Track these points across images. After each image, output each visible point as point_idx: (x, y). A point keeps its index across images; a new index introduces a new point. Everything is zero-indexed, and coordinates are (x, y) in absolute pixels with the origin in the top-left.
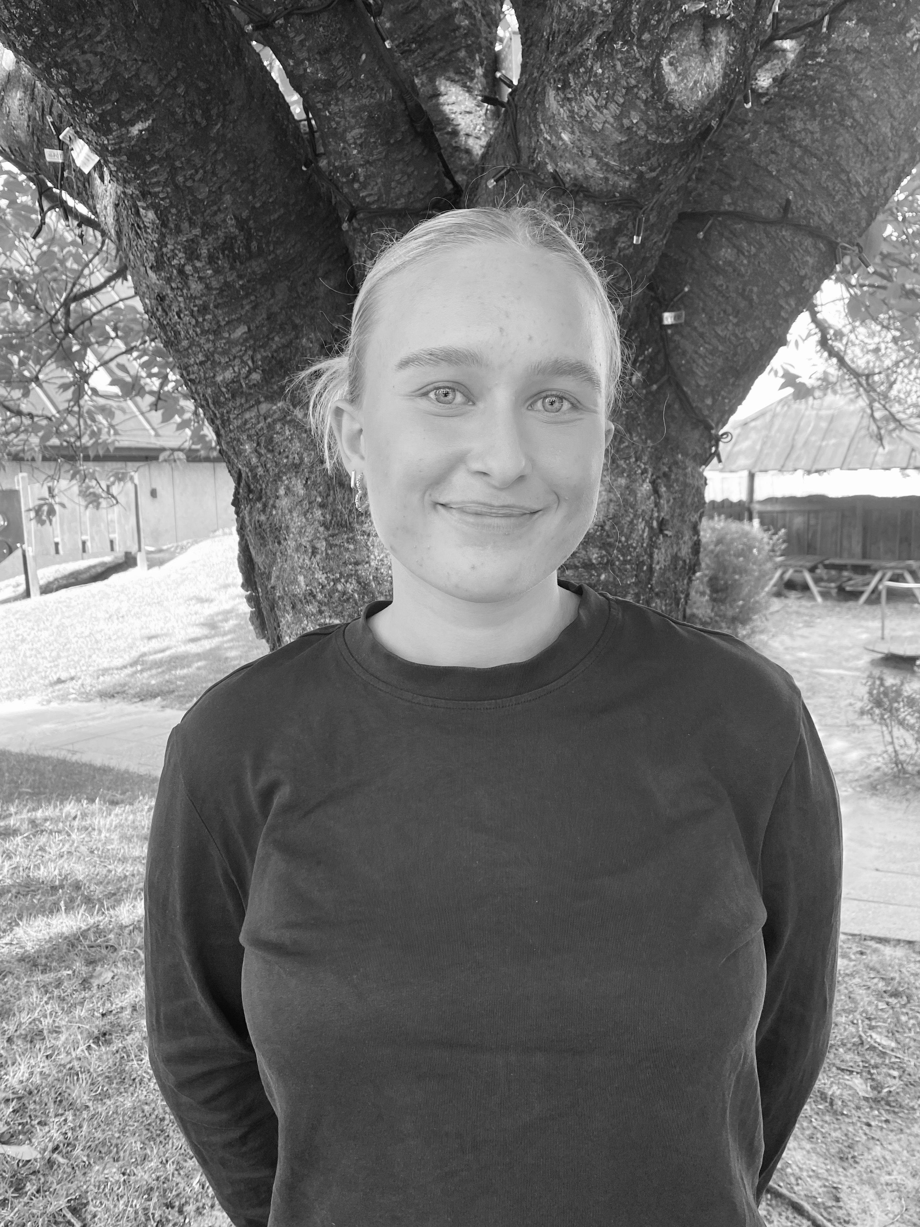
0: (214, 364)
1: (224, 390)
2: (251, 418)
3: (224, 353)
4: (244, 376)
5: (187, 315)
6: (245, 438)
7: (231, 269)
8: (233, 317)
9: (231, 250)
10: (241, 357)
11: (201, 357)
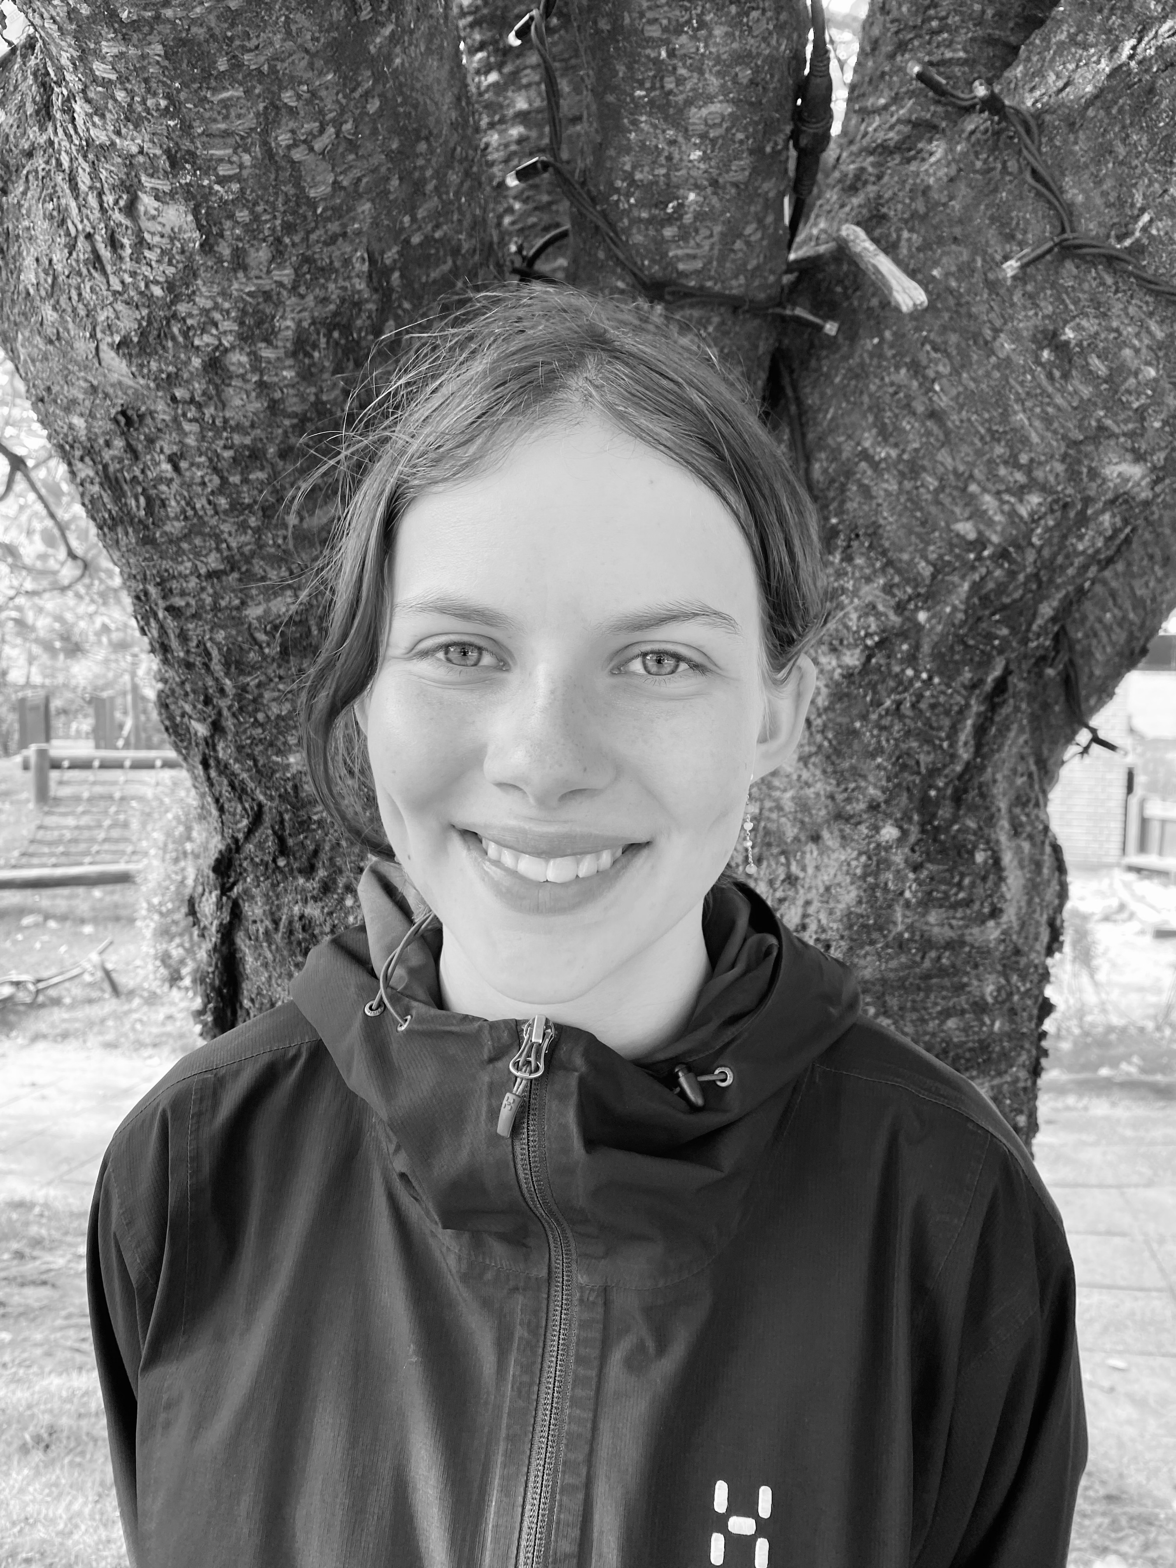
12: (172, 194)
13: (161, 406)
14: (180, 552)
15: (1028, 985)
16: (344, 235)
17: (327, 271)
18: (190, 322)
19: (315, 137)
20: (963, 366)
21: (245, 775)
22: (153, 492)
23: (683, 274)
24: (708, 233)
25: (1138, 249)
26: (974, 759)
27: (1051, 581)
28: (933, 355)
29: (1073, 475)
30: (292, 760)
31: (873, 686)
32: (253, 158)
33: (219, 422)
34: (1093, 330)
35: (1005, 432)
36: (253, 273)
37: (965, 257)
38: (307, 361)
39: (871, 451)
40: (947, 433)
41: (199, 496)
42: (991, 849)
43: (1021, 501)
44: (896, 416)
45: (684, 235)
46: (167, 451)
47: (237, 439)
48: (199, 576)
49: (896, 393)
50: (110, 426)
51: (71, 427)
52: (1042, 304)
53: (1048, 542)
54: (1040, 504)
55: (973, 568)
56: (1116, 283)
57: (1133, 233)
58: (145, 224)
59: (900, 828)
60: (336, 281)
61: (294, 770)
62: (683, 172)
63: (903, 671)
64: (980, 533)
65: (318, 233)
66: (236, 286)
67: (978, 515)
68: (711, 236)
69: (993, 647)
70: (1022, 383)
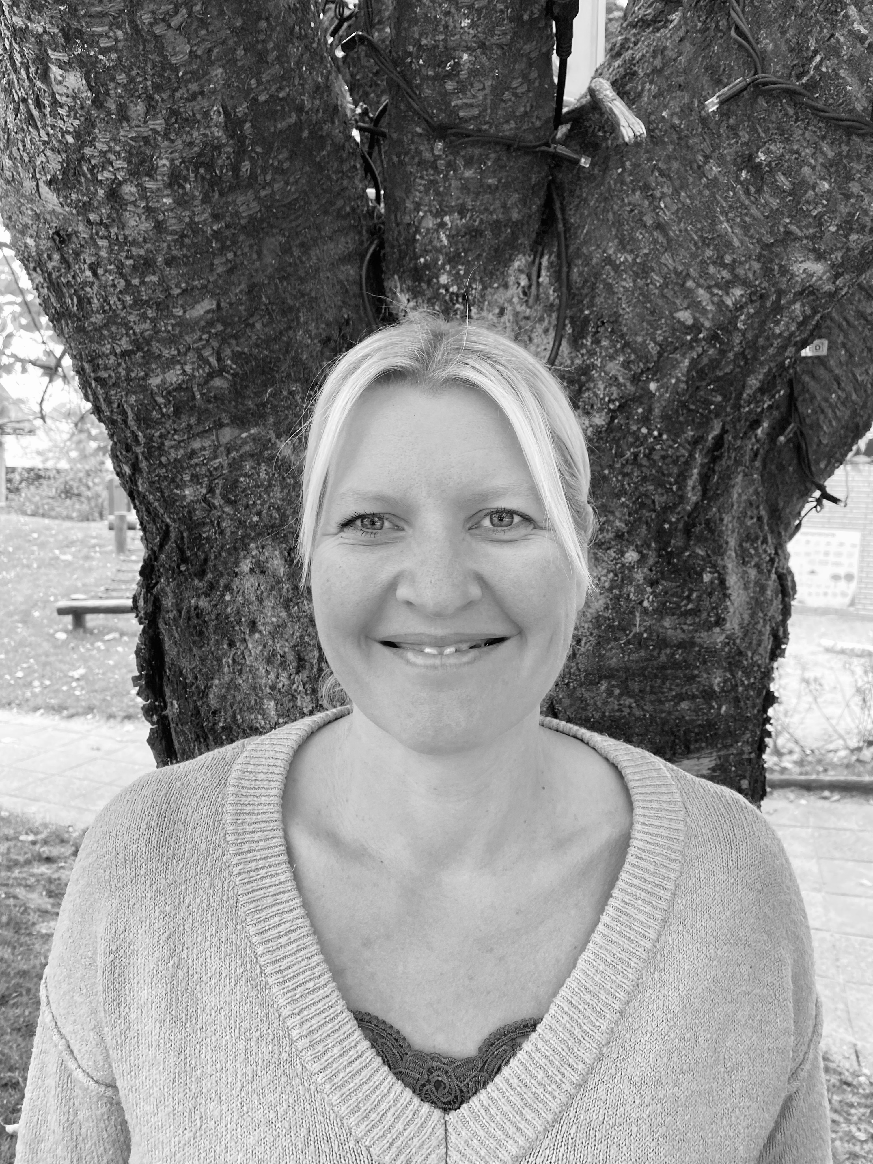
0: (150, 357)
1: (160, 400)
2: (203, 449)
3: (172, 340)
4: (201, 380)
5: (110, 272)
6: (187, 478)
7: (204, 201)
8: (196, 283)
9: (210, 166)
10: (198, 350)
11: (125, 344)
12: (70, 63)
13: (81, 228)
14: (102, 337)
15: (752, 680)
16: (202, 93)
17: (190, 122)
18: (93, 162)
19: (171, 16)
20: (682, 187)
21: (156, 504)
22: (82, 293)
23: (463, 120)
24: (481, 86)
25: (812, 86)
26: (702, 501)
27: (755, 358)
28: (660, 179)
29: (767, 272)
30: (187, 492)
31: (617, 441)
32: (126, 33)
33: (121, 238)
34: (779, 153)
35: (713, 238)
36: (134, 123)
37: (686, 100)
38: (180, 191)
39: (613, 257)
40: (669, 240)
41: (112, 295)
42: (718, 572)
43: (727, 294)
44: (632, 229)
45: (462, 89)
46: (88, 261)
47: (135, 251)
48: (116, 355)
49: (632, 211)
50: (50, 244)
51: (26, 246)
52: (741, 134)
53: (751, 326)
54: (742, 296)
55: (692, 348)
56: (796, 113)
57: (808, 72)
58: (57, 88)
59: (640, 552)
60: (198, 129)
61: (188, 500)
62: (458, 37)
63: (639, 429)
64: (695, 319)
65: (181, 91)
66: (122, 133)
67: (694, 305)
68: (484, 89)
69: (710, 411)
70: (726, 199)
